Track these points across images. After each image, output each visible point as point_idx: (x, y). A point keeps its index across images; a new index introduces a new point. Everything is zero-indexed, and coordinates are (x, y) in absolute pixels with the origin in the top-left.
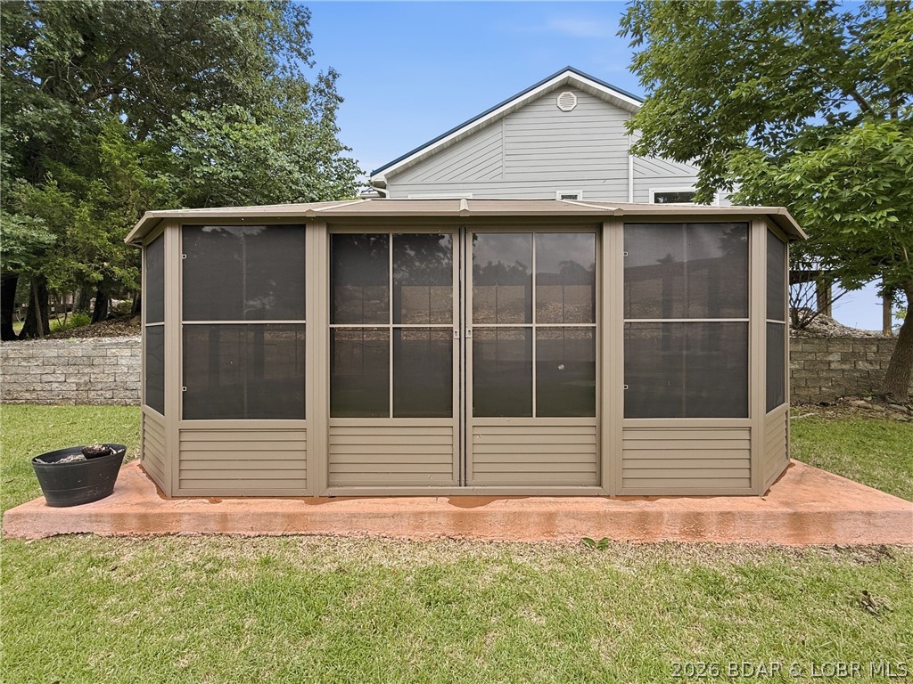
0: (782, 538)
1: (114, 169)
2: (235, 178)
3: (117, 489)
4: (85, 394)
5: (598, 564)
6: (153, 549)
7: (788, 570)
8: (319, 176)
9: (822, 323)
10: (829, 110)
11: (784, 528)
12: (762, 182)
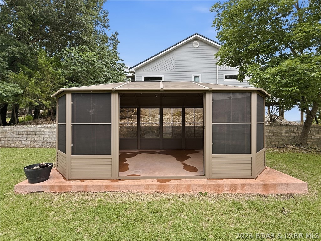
0: (261, 192)
1: (43, 68)
2: (84, 70)
3: (50, 177)
4: (33, 144)
5: (203, 200)
6: (63, 196)
7: (261, 202)
8: (112, 69)
9: (280, 120)
10: (281, 51)
11: (261, 189)
12: (258, 76)
